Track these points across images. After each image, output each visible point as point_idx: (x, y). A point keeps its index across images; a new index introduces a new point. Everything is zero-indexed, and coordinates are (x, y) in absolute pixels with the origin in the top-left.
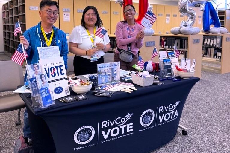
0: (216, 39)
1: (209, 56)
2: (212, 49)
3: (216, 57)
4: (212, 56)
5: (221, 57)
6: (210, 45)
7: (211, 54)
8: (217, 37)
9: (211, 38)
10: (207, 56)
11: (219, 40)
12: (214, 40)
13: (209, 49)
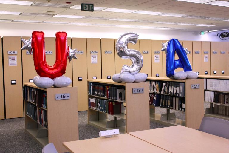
0: (179, 87)
1: (175, 108)
2: (177, 98)
3: (181, 110)
4: (177, 108)
5: (185, 109)
6: (174, 94)
7: (176, 105)
8: (179, 84)
9: (175, 85)
10: (173, 107)
11: (181, 87)
12: (177, 87)
13: (174, 99)
